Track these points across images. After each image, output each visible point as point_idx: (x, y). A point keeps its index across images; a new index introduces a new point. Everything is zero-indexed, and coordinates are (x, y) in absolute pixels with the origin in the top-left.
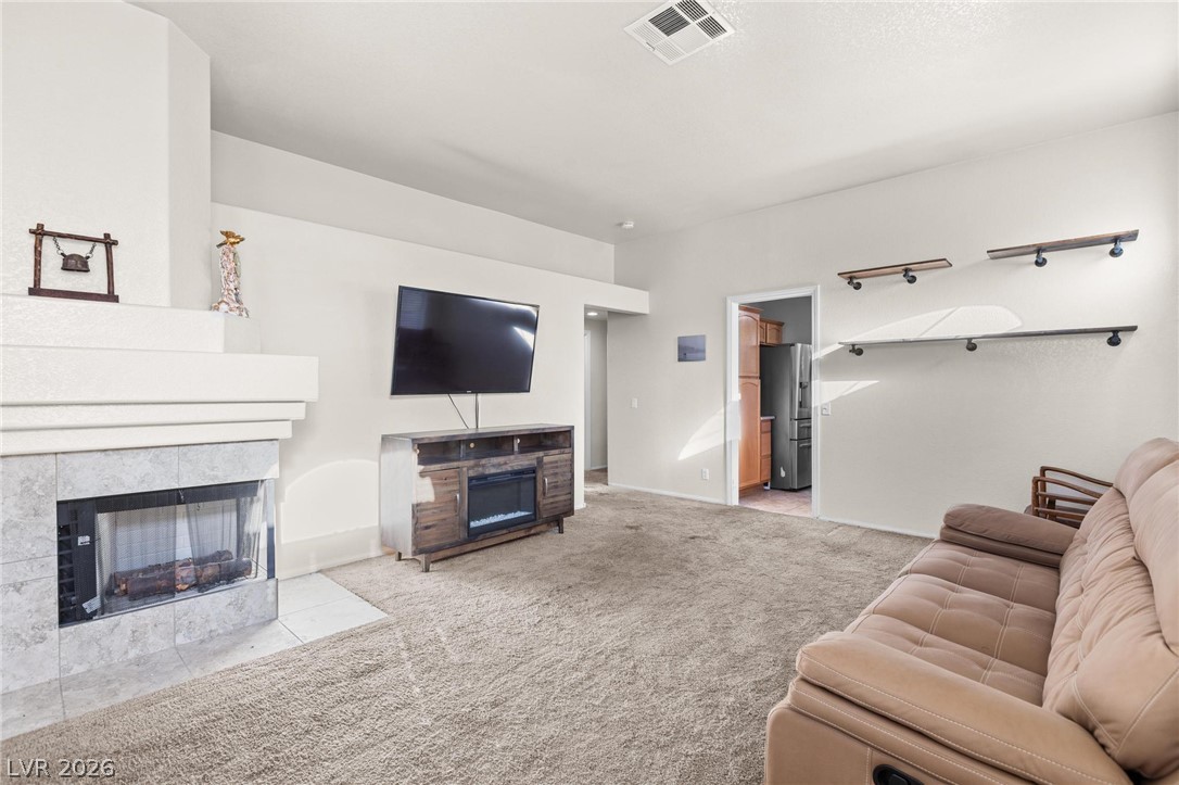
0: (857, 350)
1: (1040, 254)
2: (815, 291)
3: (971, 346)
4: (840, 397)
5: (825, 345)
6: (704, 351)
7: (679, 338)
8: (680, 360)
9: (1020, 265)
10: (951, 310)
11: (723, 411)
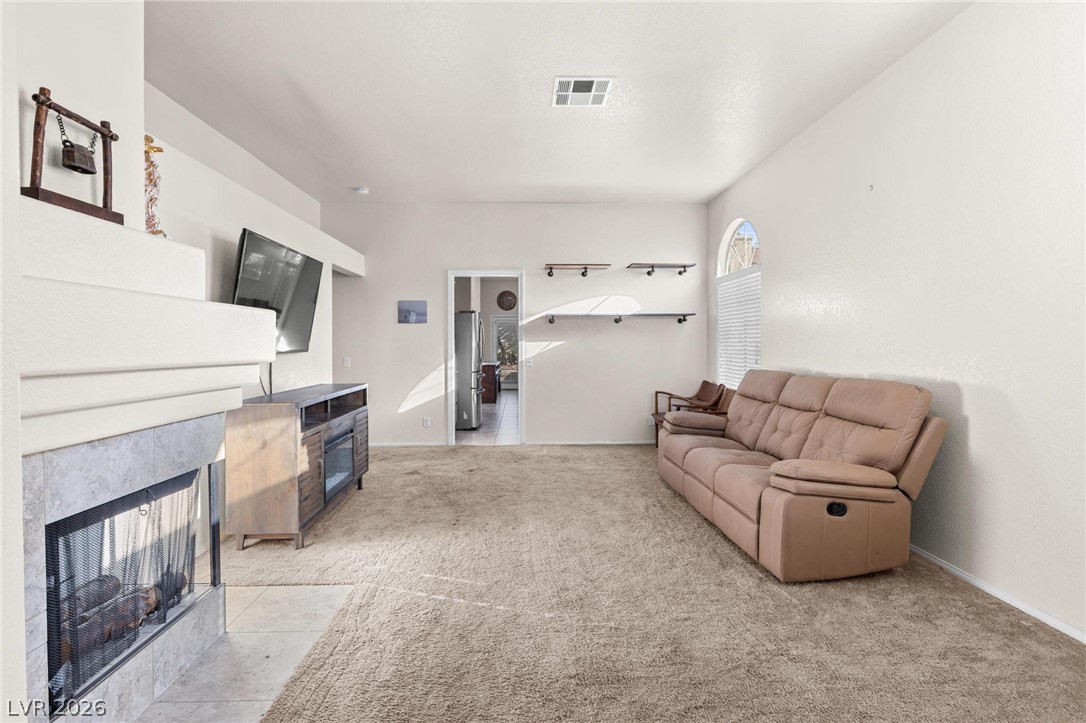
0: (551, 320)
1: (651, 269)
2: (521, 274)
3: (617, 321)
4: (539, 354)
5: (529, 316)
6: (425, 315)
7: (399, 302)
8: (400, 322)
9: (641, 273)
10: (604, 298)
11: (443, 366)
